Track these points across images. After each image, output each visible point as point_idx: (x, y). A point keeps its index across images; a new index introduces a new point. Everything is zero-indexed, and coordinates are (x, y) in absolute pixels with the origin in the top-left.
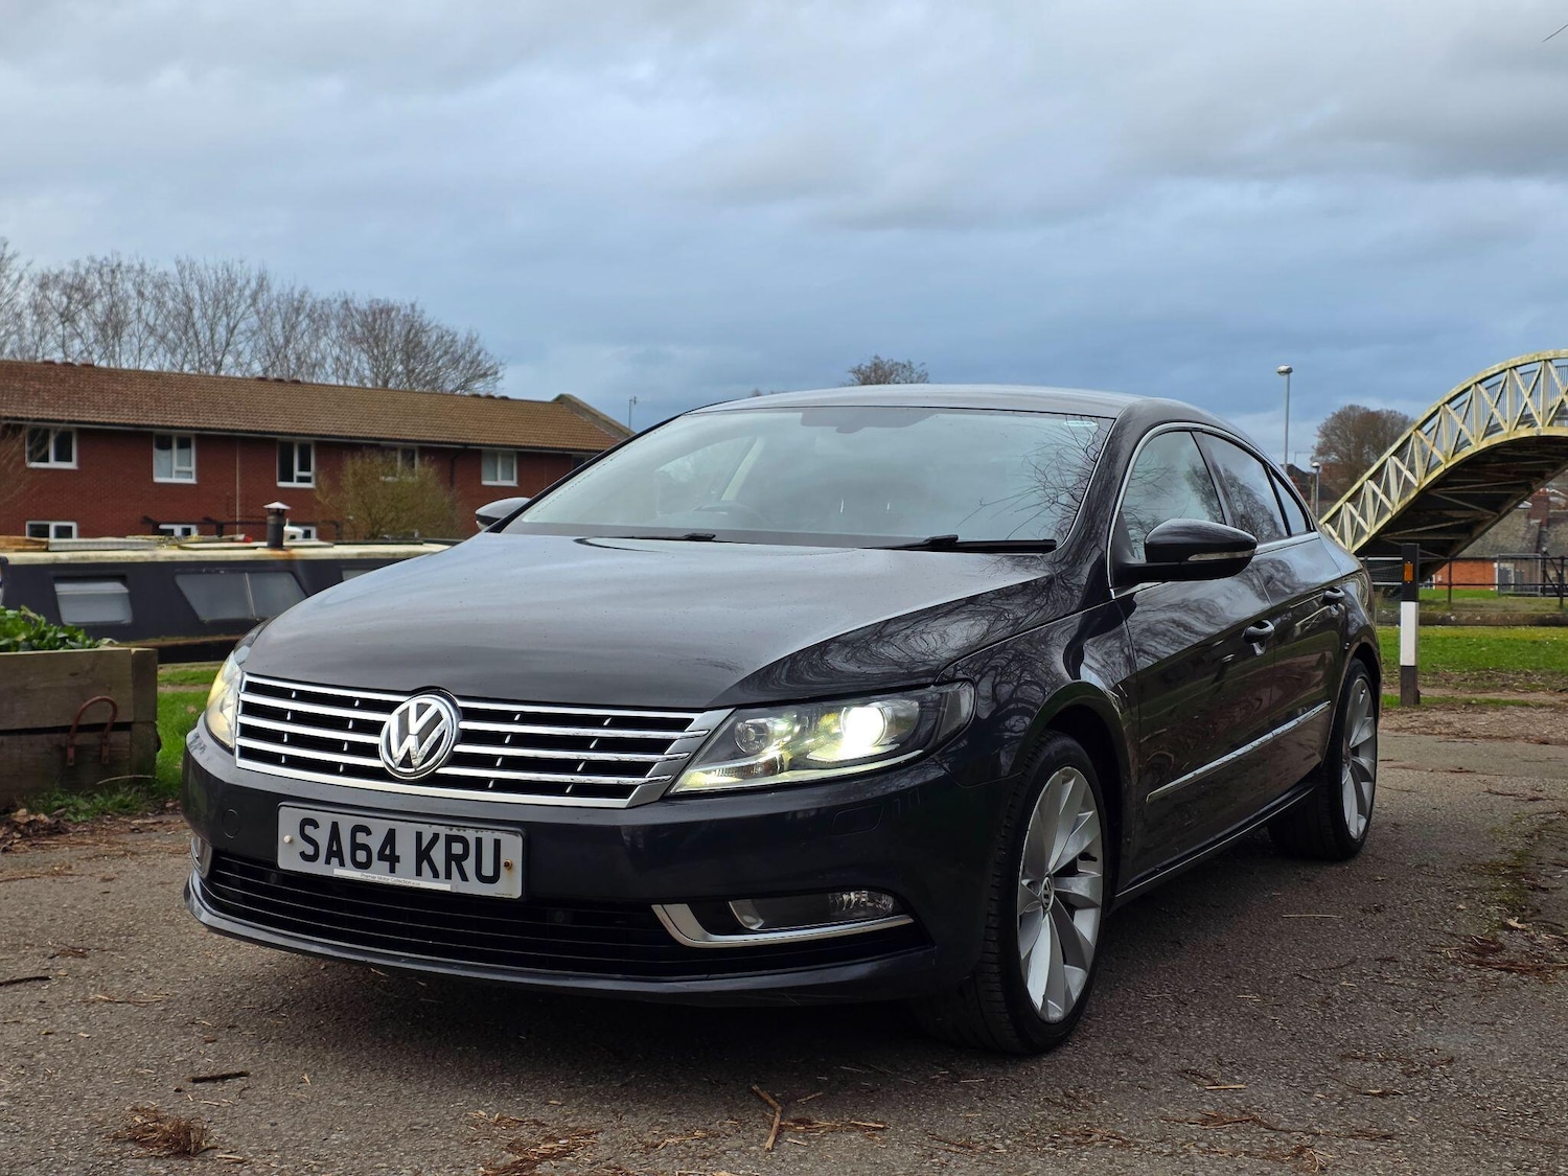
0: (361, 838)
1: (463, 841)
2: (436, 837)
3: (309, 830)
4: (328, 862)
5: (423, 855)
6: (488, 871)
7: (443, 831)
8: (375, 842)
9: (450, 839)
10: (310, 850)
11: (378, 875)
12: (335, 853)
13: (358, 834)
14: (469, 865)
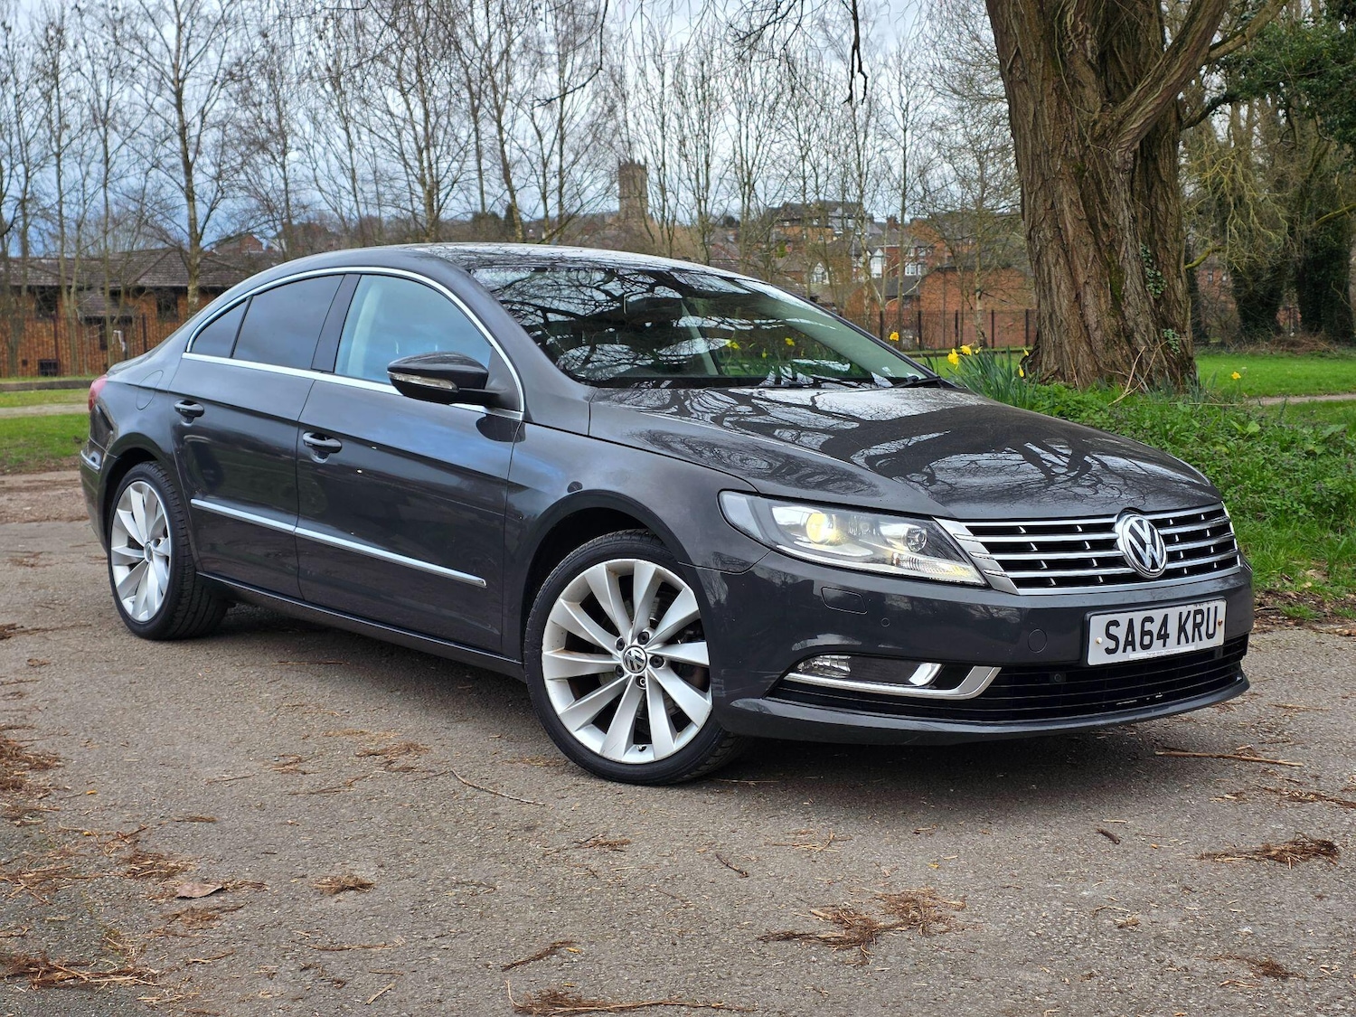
0: (1148, 626)
1: (1201, 612)
2: (1189, 612)
3: (1113, 630)
4: (1124, 651)
5: (1182, 629)
6: (1211, 631)
7: (1192, 608)
8: (1154, 627)
9: (1197, 612)
10: (1112, 645)
11: (1157, 651)
12: (1130, 643)
13: (1146, 624)
14: (1203, 629)
